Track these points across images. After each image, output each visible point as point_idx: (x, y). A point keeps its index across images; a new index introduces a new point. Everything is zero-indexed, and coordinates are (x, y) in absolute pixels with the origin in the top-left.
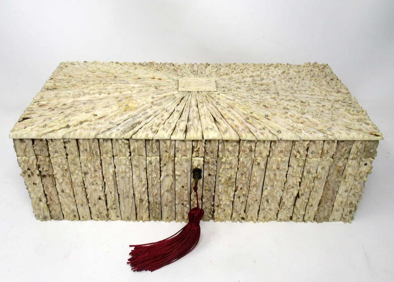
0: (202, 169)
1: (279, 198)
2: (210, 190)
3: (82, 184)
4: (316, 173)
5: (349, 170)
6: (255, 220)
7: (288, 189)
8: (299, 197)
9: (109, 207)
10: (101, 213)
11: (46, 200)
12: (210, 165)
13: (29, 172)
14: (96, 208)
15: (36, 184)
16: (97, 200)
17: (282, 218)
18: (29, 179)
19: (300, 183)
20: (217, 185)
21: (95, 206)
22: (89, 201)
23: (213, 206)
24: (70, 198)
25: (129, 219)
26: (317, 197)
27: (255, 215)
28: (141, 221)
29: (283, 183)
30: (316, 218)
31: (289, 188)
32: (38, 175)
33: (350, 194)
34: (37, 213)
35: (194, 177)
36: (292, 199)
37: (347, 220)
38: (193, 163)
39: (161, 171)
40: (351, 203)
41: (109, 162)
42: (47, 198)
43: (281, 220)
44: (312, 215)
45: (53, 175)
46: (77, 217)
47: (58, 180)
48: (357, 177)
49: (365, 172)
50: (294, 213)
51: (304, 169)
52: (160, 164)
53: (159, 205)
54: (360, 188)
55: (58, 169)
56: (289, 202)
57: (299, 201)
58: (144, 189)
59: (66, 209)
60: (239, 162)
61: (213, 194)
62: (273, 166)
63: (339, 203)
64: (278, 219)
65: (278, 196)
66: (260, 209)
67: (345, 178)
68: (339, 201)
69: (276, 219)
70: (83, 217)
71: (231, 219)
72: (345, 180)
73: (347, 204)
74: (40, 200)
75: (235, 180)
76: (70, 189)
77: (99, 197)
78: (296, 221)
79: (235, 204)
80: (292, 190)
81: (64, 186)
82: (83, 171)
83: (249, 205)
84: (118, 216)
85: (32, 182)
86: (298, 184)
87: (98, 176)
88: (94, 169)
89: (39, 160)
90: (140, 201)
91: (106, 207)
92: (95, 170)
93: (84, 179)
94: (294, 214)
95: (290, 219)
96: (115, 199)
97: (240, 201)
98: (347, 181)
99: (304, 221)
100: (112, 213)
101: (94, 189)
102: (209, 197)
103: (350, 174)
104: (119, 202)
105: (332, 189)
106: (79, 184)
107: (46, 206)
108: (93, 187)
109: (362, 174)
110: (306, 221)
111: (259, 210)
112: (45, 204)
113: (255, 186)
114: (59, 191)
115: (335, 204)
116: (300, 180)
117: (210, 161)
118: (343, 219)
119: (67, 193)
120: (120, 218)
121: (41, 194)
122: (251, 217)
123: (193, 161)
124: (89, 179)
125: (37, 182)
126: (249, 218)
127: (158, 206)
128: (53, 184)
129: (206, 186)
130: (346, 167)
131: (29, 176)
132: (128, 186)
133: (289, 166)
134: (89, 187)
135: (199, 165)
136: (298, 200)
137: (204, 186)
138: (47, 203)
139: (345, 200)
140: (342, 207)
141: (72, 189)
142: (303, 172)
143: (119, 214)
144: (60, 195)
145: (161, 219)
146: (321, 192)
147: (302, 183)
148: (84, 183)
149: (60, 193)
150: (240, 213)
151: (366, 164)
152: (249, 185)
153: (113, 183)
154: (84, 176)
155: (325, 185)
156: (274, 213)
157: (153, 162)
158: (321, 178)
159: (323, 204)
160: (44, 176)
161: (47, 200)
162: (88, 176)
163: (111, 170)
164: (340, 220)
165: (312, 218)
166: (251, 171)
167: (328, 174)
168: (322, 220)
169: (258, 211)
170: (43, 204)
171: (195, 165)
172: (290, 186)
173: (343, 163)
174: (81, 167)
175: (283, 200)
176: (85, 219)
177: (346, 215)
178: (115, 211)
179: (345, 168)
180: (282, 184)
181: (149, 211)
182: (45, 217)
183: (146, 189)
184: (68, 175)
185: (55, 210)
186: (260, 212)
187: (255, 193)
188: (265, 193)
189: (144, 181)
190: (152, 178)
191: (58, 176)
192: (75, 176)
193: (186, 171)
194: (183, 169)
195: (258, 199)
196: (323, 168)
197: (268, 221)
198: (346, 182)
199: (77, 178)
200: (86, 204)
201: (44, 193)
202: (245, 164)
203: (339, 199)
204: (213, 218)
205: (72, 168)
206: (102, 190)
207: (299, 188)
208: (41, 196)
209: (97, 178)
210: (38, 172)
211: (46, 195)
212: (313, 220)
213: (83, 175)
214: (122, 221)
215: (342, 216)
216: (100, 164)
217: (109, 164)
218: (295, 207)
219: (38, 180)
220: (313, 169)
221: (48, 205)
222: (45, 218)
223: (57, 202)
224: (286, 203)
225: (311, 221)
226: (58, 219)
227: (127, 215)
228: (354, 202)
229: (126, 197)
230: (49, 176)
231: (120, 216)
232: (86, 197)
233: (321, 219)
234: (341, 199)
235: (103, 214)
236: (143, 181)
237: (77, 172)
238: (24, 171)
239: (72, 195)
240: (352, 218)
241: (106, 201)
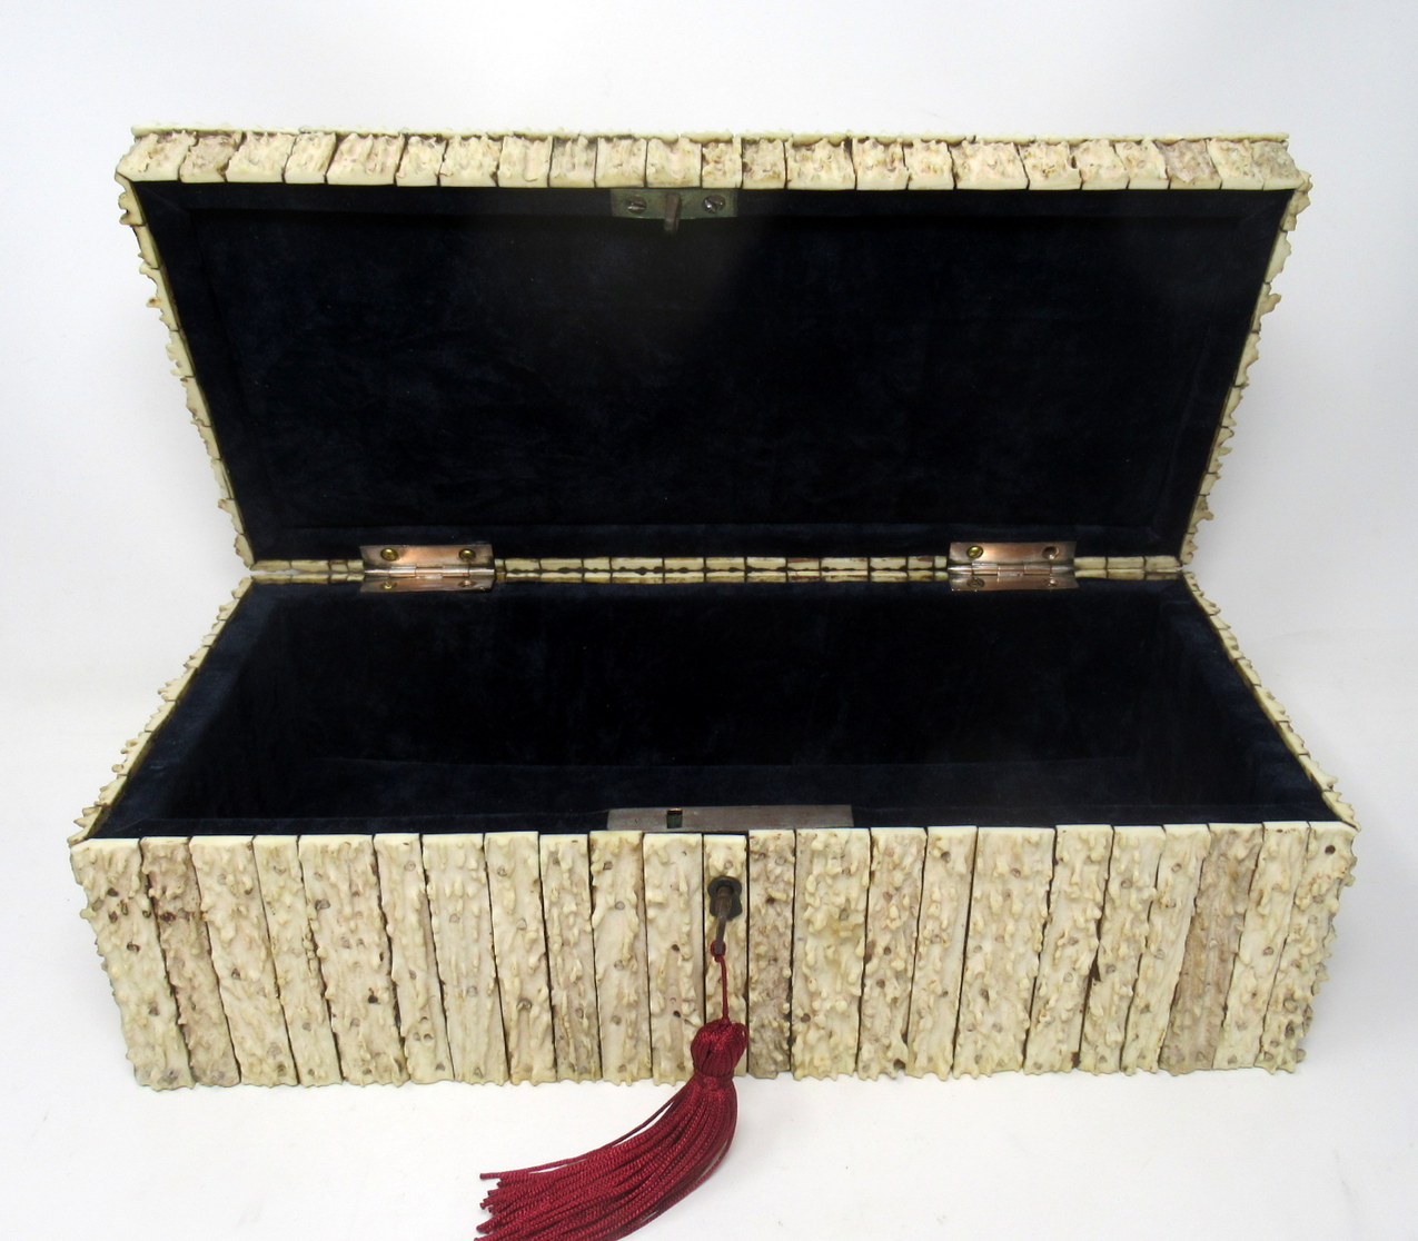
0: (744, 881)
1: (1026, 984)
2: (776, 960)
3: (308, 944)
4: (1156, 886)
5: (1272, 873)
6: (944, 1068)
7: (1057, 947)
8: (1098, 979)
9: (409, 1032)
10: (378, 1054)
11: (174, 1007)
12: (771, 865)
13: (113, 903)
14: (358, 1034)
15: (138, 948)
16: (361, 1006)
17: (1041, 1061)
18: (113, 927)
19: (1099, 923)
20: (800, 939)
21: (354, 1029)
22: (333, 1010)
23: (789, 1017)
24: (262, 998)
25: (480, 1075)
26: (1163, 976)
27: (943, 1050)
28: (525, 1084)
29: (1039, 927)
30: (1165, 1056)
31: (1060, 942)
32: (144, 912)
33: (1284, 964)
34: (139, 1061)
35: (713, 912)
36: (1076, 985)
37: (1279, 1061)
38: (709, 856)
39: (592, 889)
40: (1290, 997)
41: (404, 860)
42: (177, 1000)
43: (1038, 1066)
44: (1151, 1046)
45: (202, 913)
46: (293, 1073)
47: (218, 930)
48: (1301, 899)
49: (1329, 877)
50: (1086, 1038)
51: (1109, 873)
52: (590, 864)
53: (588, 1018)
54: (1317, 940)
55: (218, 888)
56: (1062, 995)
57: (1100, 992)
58: (533, 960)
59: (249, 1044)
60: (875, 850)
61: (787, 972)
62: (999, 864)
63: (1247, 997)
64: (1029, 1062)
65: (1022, 973)
66: (960, 1027)
67: (1259, 903)
68: (1246, 987)
69: (1023, 1065)
70: (311, 1072)
71: (856, 1070)
72: (1260, 909)
73: (1276, 1002)
74: (154, 1011)
75: (862, 919)
76: (261, 965)
77: (369, 994)
78: (1096, 1071)
79: (868, 1010)
80: (1070, 951)
81: (241, 956)
82: (309, 895)
83: (919, 1013)
84: (440, 1067)
85: (122, 939)
86: (1093, 927)
87: (365, 914)
88: (350, 886)
89: (149, 855)
90: (521, 1005)
91: (394, 1029)
92: (354, 889)
93: (315, 926)
94: (1084, 1045)
95: (1071, 1065)
96: (428, 1001)
97: (885, 995)
98: (1266, 912)
99: (1122, 1068)
100: (419, 1053)
101: (351, 962)
102: (771, 986)
103: (1277, 888)
104: (444, 1011)
105: (1214, 947)
106: (297, 945)
107: (174, 1030)
108: (346, 954)
109: (1320, 886)
110: (1129, 1070)
111: (956, 1032)
112: (173, 1024)
113: (935, 939)
114: (223, 973)
115: (1233, 1002)
116: (1098, 914)
117: (772, 848)
118: (1264, 1057)
119: (251, 982)
120: (447, 1073)
121: (156, 987)
122: (930, 1059)
123: (707, 849)
124: (330, 929)
125: (140, 941)
126: (922, 1060)
127: (585, 1021)
128: (202, 946)
129: (758, 944)
130: (1262, 863)
131: (113, 917)
132: (475, 950)
133: (1055, 862)
134: (333, 955)
135: (729, 863)
136: (1097, 988)
137: (752, 943)
138: (180, 1022)
139: (1266, 986)
140: (1258, 1011)
141: (269, 967)
142: (1107, 882)
143: (443, 1057)
144: (227, 989)
145: (600, 1073)
146: (1177, 955)
147: (1106, 926)
148: (313, 940)
149: (226, 981)
150: (886, 1042)
151: (1330, 850)
152: (915, 935)
153: (419, 939)
154: (313, 913)
155: (1190, 931)
156: (1012, 1039)
157: (563, 858)
158: (1175, 906)
159: (1186, 1000)
160: (168, 917)
161: (178, 1008)
162: (328, 914)
163: (414, 889)
164: (1255, 1063)
165: (1152, 1057)
166: (919, 883)
167: (1199, 889)
168: (1186, 1063)
169: (951, 1035)
170: (163, 1026)
171: (716, 863)
172: (1063, 936)
173: (1250, 845)
174: (302, 879)
175: (1043, 992)
176: (319, 1081)
177: (1275, 1043)
178: (430, 1043)
179: (1257, 865)
180: (1033, 931)
181: (553, 1042)
182: (172, 1073)
183: (539, 960)
184: (255, 910)
185: (208, 1048)
186: (960, 1040)
187: (938, 966)
188: (975, 964)
189: (534, 929)
190: (563, 918)
191: (218, 917)
192: (282, 916)
193: (683, 887)
194: (673, 880)
195: (950, 990)
196: (1179, 865)
197: (994, 1072)
198: (1263, 916)
199: (289, 922)
200: (320, 1019)
201: (169, 982)
202: (896, 857)
203: (1243, 981)
204: (790, 1065)
205: (271, 884)
206: (380, 966)
207: (1095, 941)
208: (155, 994)
209: (359, 922)
210: (145, 904)
211: (174, 990)
212: (1155, 1065)
213: (311, 908)
214: (456, 1084)
215: (1261, 1046)
216: (372, 868)
217: (405, 868)
218: (1087, 1016)
219: (144, 931)
220: (1141, 872)
221: (181, 1027)
222: (170, 1080)
223: (215, 1014)
224: (1052, 1003)
225: (1150, 1070)
226: (219, 1081)
227: (474, 1058)
228: (1298, 994)
229: (468, 992)
230: (187, 915)
231: (446, 1063)
232: (323, 995)
233: (1184, 1059)
234: (1251, 983)
235: (383, 1060)
236: (529, 928)
237: (288, 899)
238: (92, 900)
239: (270, 987)
240: (1299, 1054)
241: (396, 1007)
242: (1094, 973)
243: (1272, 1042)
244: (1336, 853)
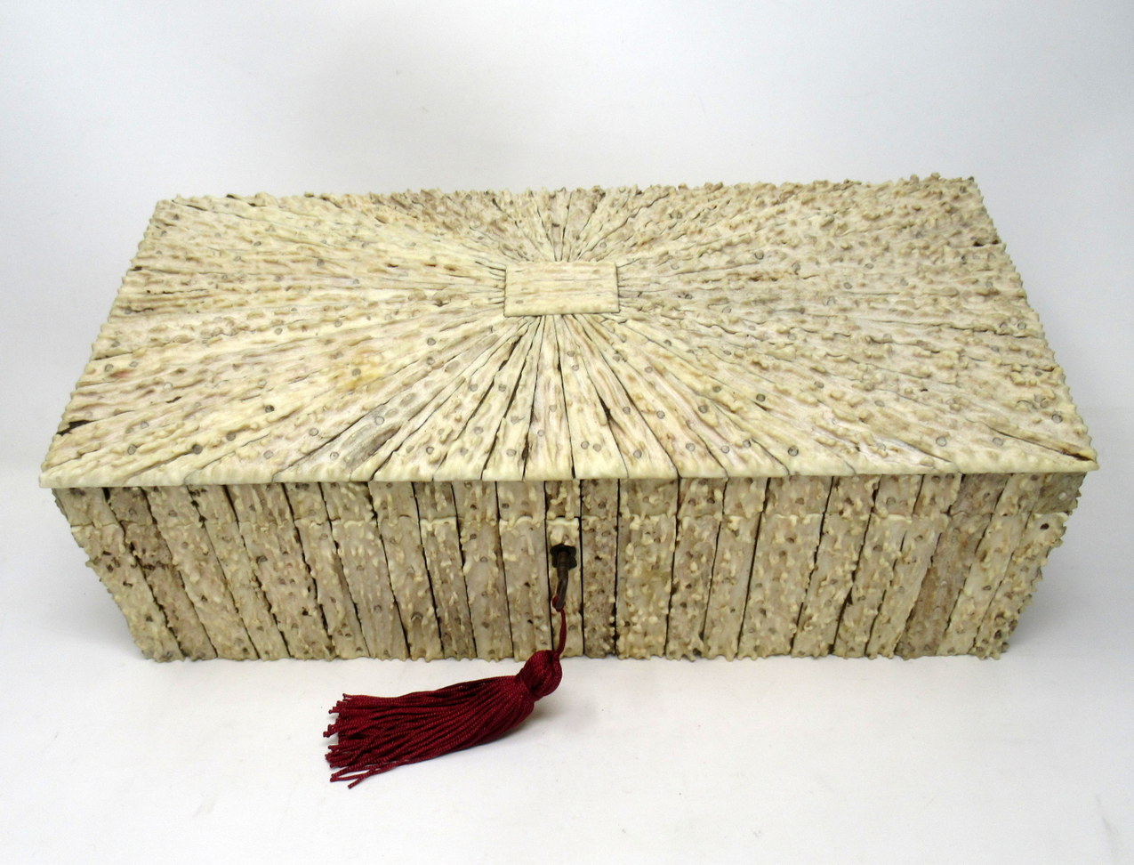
0: (578, 547)
1: (795, 608)
2: (603, 591)
3: (254, 584)
4: (901, 550)
5: (994, 541)
6: (730, 655)
7: (820, 586)
8: (851, 603)
9: (334, 631)
10: (313, 643)
11: (163, 616)
12: (598, 538)
13: (108, 560)
14: (298, 633)
15: (131, 585)
16: (297, 618)
17: (804, 650)
18: (111, 575)
19: (854, 574)
20: (622, 578)
21: (295, 630)
22: (278, 619)
23: (614, 624)
24: (225, 613)
25: (387, 655)
26: (900, 607)
27: (731, 643)
28: (421, 661)
29: (807, 574)
30: (900, 647)
31: (823, 583)
32: (132, 566)
33: (999, 596)
34: (145, 647)
35: (555, 565)
36: (833, 612)
37: (988, 653)
38: (551, 533)
39: (462, 553)
40: (1001, 615)
41: (319, 534)
42: (165, 613)
43: (801, 654)
44: (890, 642)
45: (174, 566)
46: (250, 652)
47: (188, 576)
48: (1017, 557)
49: (1041, 545)
50: (840, 638)
51: (864, 542)
52: (460, 537)
53: (464, 625)
54: (1026, 582)
55: (183, 551)
56: (822, 616)
57: (851, 612)
58: (421, 593)
59: (220, 639)
60: (680, 527)
61: (612, 600)
62: (777, 536)
63: (965, 617)
64: (795, 651)
65: (793, 600)
66: (744, 631)
67: (983, 559)
68: (966, 610)
69: (790, 653)
70: (267, 653)
71: (665, 654)
72: (983, 565)
73: (990, 617)
74: (149, 619)
75: (670, 569)
76: (222, 594)
77: (302, 610)
78: (846, 656)
79: (673, 623)
80: (832, 588)
81: (205, 589)
82: (251, 555)
83: (713, 623)
84: (359, 649)
85: (119, 581)
86: (849, 576)
87: (294, 566)
88: (281, 549)
89: (129, 533)
90: (414, 618)
91: (323, 632)
92: (284, 550)
93: (258, 574)
94: (838, 640)
95: (827, 652)
96: (347, 615)
97: (686, 613)
98: (988, 566)
99: (867, 654)
100: (342, 645)
101: (287, 593)
102: (599, 606)
103: (998, 550)
104: (359, 620)
105: (944, 586)
106: (246, 582)
107: (166, 633)
108: (283, 588)
109: (1033, 550)
110: (872, 657)
111: (740, 634)
112: (164, 628)
113: (728, 579)
114: (196, 599)
115: (955, 618)
116: (854, 568)
117: (598, 526)
118: (976, 650)
119: (216, 605)
120: (365, 653)
121: (148, 606)
122: (720, 647)
123: (549, 529)
124: (268, 574)
125: (133, 580)
126: (714, 650)
127: (463, 627)
128: (177, 585)
129: (589, 584)
130: (988, 535)
131: (110, 568)
132: (378, 587)
133: (822, 534)
134: (273, 589)
135: (567, 536)
136: (849, 609)
137: (585, 582)
138: (169, 626)
139: (982, 609)
140: (975, 624)
141: (228, 595)
142: (862, 547)
143: (360, 643)
144: (199, 608)
145: (476, 655)
146: (914, 591)
147: (859, 575)
148: (257, 580)
149: (199, 604)
150: (687, 640)
151: (1045, 526)
152: (710, 577)
153: (335, 581)
154: (256, 566)
155: (926, 575)
156: (783, 639)
157: (439, 533)
158: (915, 561)
159: (919, 617)
160: (151, 567)
161: (166, 617)
162: (267, 565)
163: (327, 552)
164: (969, 653)
165: (890, 649)
166: (714, 548)
167: (936, 551)
168: (917, 652)
169: (737, 635)
170: (156, 628)
171: (555, 538)
172: (825, 579)
173: (980, 524)
174: (244, 545)
175: (808, 611)
176: (271, 656)
177: (986, 641)
178: (351, 639)
179: (983, 536)
180: (802, 575)
181: (440, 637)
182: (168, 653)
183: (426, 592)
184: (211, 567)
185: (192, 640)
186: (744, 638)
187: (728, 595)
188: (756, 596)
189: (420, 577)
190: (442, 571)
191: (187, 568)
192: (233, 567)
193: (531, 552)
194: (523, 546)
195: (737, 609)
196: (921, 537)
197: (768, 656)
198: (985, 570)
199: (239, 570)
200: (269, 625)
201: (157, 603)
202: (696, 534)
203: (964, 607)
204: (615, 652)
205: (222, 549)
206: (309, 596)
207: (851, 584)
208: (148, 610)
209: (290, 569)
210: (131, 560)
211: (161, 608)
212: (892, 654)
213: (254, 564)
214: (371, 660)
215: (975, 643)
216: (295, 537)
217: (320, 539)
218: (841, 624)
219: (135, 577)
220: (889, 543)
221: (171, 629)
222: (167, 658)
223: (193, 622)
224: (814, 619)
225: (888, 656)
226: (201, 657)
227: (382, 647)
228: (1008, 614)
229: (375, 609)
230: (163, 566)
231: (363, 647)
232: (269, 610)
233: (914, 650)
234: (971, 608)
235: (317, 647)
236: (416, 574)
237: (235, 557)
238: (93, 558)
239: (230, 606)
240: (1004, 647)
241: (323, 617)
242: (849, 600)
243: (983, 640)
244: (1049, 529)
